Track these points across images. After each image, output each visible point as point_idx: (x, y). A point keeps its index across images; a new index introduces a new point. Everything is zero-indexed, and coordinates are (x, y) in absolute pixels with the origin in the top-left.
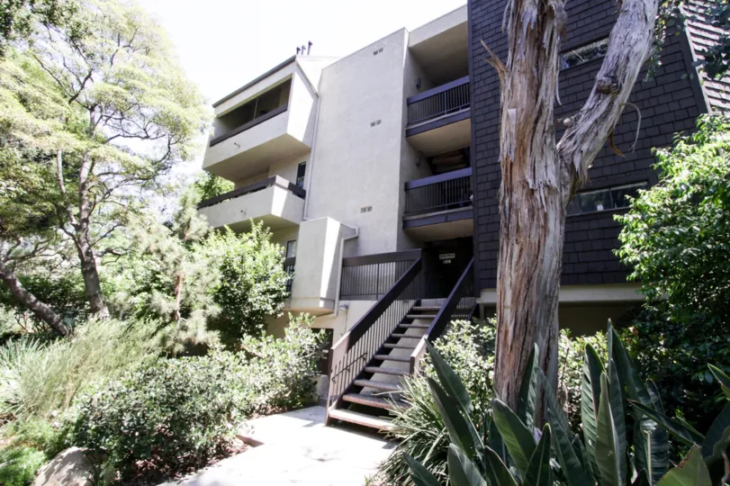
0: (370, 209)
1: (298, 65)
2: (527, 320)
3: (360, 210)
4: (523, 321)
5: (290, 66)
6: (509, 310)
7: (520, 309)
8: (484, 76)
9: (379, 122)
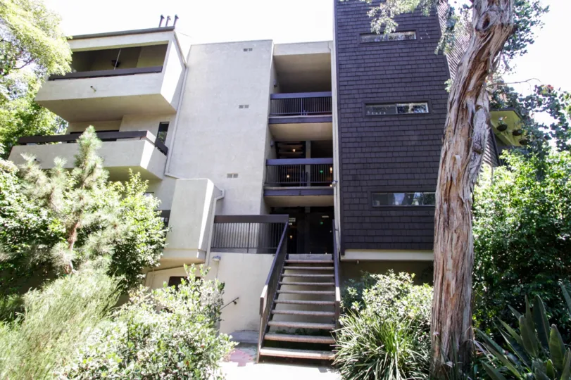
0: (236, 176)
1: (175, 36)
2: (463, 278)
3: (226, 176)
4: (461, 278)
5: (166, 33)
6: (451, 272)
7: (459, 272)
8: (347, 101)
9: (247, 106)
